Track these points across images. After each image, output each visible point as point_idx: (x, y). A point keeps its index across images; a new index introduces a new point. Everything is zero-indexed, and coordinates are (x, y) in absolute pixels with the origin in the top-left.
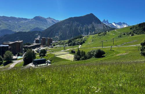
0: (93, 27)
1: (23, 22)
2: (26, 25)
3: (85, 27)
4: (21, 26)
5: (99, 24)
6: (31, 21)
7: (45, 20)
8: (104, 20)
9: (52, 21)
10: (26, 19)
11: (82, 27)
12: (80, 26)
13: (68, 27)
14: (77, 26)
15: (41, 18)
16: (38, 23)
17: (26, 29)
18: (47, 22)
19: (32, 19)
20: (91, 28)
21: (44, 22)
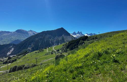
0: (63, 39)
1: (6, 34)
2: (8, 37)
3: (56, 39)
4: (3, 39)
5: (68, 36)
6: (13, 34)
7: (26, 33)
8: (79, 31)
9: (34, 33)
10: (8, 32)
11: (53, 39)
12: (52, 38)
13: (41, 39)
14: (49, 38)
15: (23, 31)
16: (20, 35)
17: (7, 41)
18: (28, 34)
19: (14, 32)
20: (61, 40)
21: (25, 34)
